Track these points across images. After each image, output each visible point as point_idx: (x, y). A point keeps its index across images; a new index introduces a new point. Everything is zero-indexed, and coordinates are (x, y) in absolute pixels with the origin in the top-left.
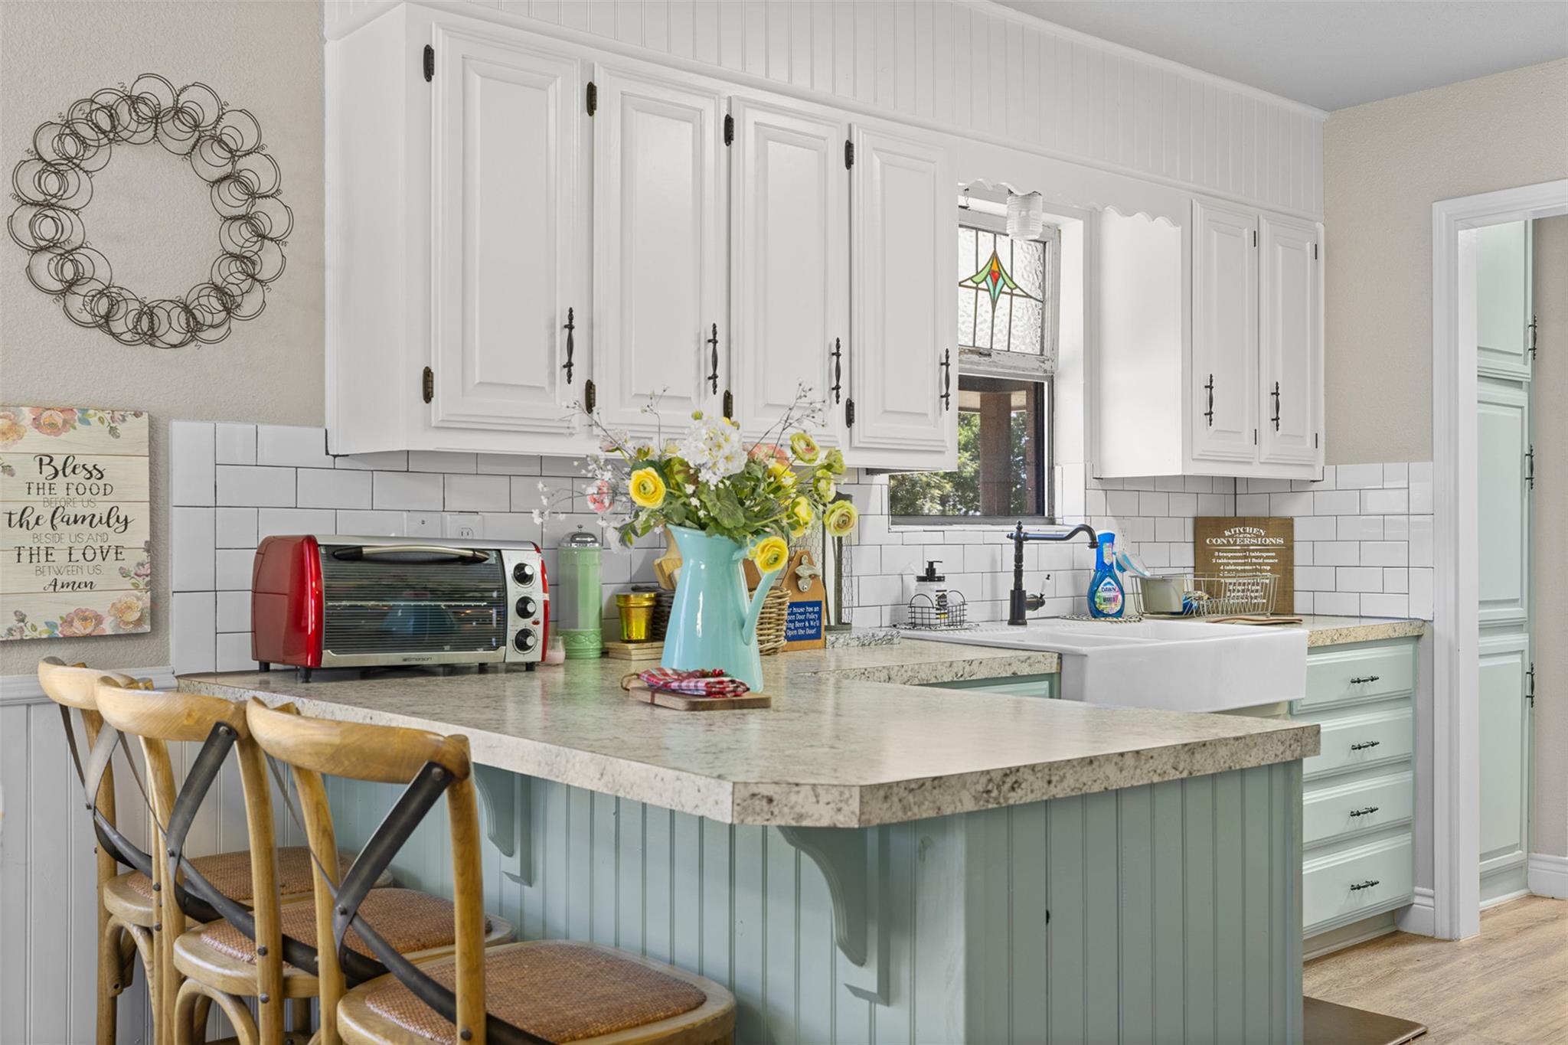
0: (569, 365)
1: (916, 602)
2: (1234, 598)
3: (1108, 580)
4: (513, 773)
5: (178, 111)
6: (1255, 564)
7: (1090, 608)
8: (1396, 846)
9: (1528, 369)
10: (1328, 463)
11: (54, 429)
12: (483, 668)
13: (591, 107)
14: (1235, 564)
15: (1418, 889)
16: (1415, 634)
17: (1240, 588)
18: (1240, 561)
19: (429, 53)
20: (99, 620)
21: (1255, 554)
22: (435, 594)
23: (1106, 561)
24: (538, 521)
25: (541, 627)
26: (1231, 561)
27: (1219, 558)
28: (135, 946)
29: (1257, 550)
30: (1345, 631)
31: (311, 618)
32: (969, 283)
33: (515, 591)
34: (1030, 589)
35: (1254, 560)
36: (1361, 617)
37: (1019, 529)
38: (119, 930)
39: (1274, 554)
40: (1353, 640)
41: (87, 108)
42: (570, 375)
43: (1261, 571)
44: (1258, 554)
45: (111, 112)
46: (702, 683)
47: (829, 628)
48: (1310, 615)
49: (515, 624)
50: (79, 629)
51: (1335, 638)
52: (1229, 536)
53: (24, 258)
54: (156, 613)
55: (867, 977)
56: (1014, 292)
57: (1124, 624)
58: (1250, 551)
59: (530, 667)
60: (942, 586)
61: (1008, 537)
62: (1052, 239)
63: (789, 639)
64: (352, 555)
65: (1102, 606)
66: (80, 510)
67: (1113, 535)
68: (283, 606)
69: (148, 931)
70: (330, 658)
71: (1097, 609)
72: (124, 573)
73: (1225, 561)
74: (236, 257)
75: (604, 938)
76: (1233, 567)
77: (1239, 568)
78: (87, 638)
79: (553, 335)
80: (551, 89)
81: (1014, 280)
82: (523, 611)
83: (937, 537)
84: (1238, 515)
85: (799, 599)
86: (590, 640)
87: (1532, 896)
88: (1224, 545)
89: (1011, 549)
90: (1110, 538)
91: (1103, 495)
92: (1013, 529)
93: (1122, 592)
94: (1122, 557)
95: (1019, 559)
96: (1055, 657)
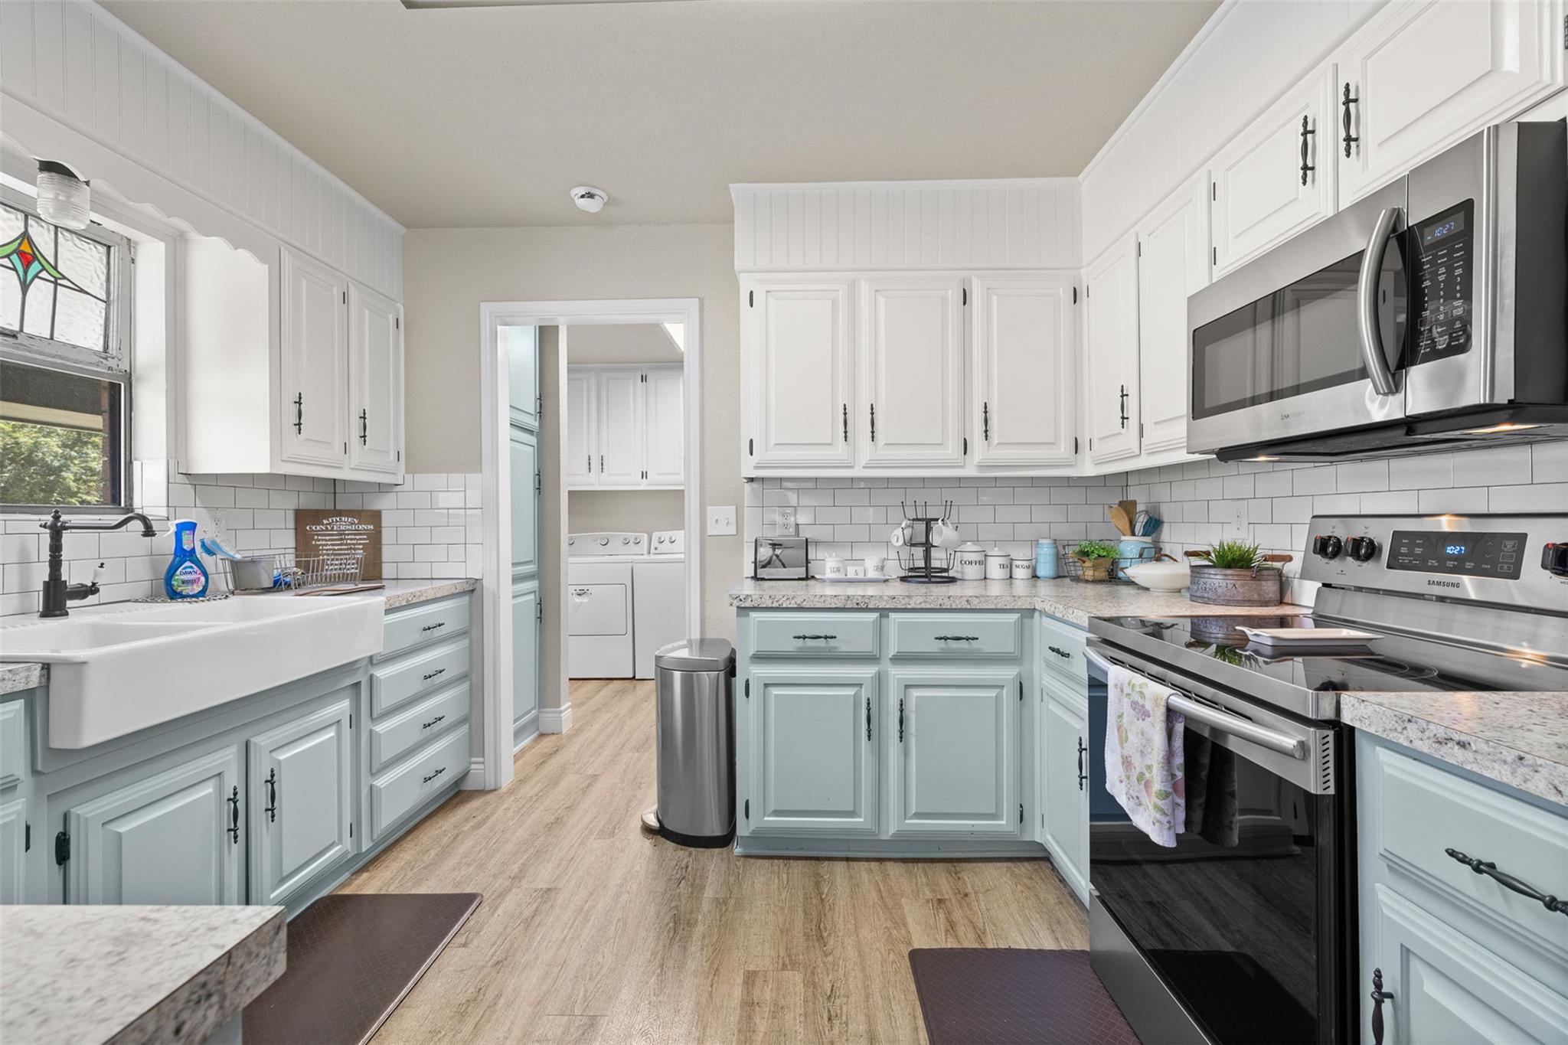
2: (331, 569)
3: (188, 564)
6: (350, 544)
7: (167, 591)
8: (457, 737)
9: (537, 424)
10: (407, 472)
14: (332, 545)
15: (473, 759)
16: (471, 589)
17: (337, 562)
18: (337, 542)
21: (350, 537)
23: (185, 547)
26: (329, 543)
27: (318, 540)
29: (351, 534)
30: (419, 593)
34: (73, 576)
35: (349, 542)
36: (432, 579)
37: (57, 518)
39: (365, 537)
40: (424, 599)
43: (355, 549)
44: (353, 537)
48: (395, 579)
51: (410, 599)
52: (327, 524)
56: (59, 281)
57: (207, 603)
58: (345, 534)
61: (41, 526)
62: (119, 245)
65: (180, 589)
67: (196, 524)
71: (174, 590)
73: (324, 542)
76: (331, 547)
77: (336, 548)
81: (59, 269)
84: (337, 508)
87: (542, 735)
88: (322, 530)
89: (46, 539)
90: (192, 527)
91: (190, 488)
92: (48, 518)
93: (205, 574)
94: (208, 542)
95: (56, 548)
96: (36, 671)
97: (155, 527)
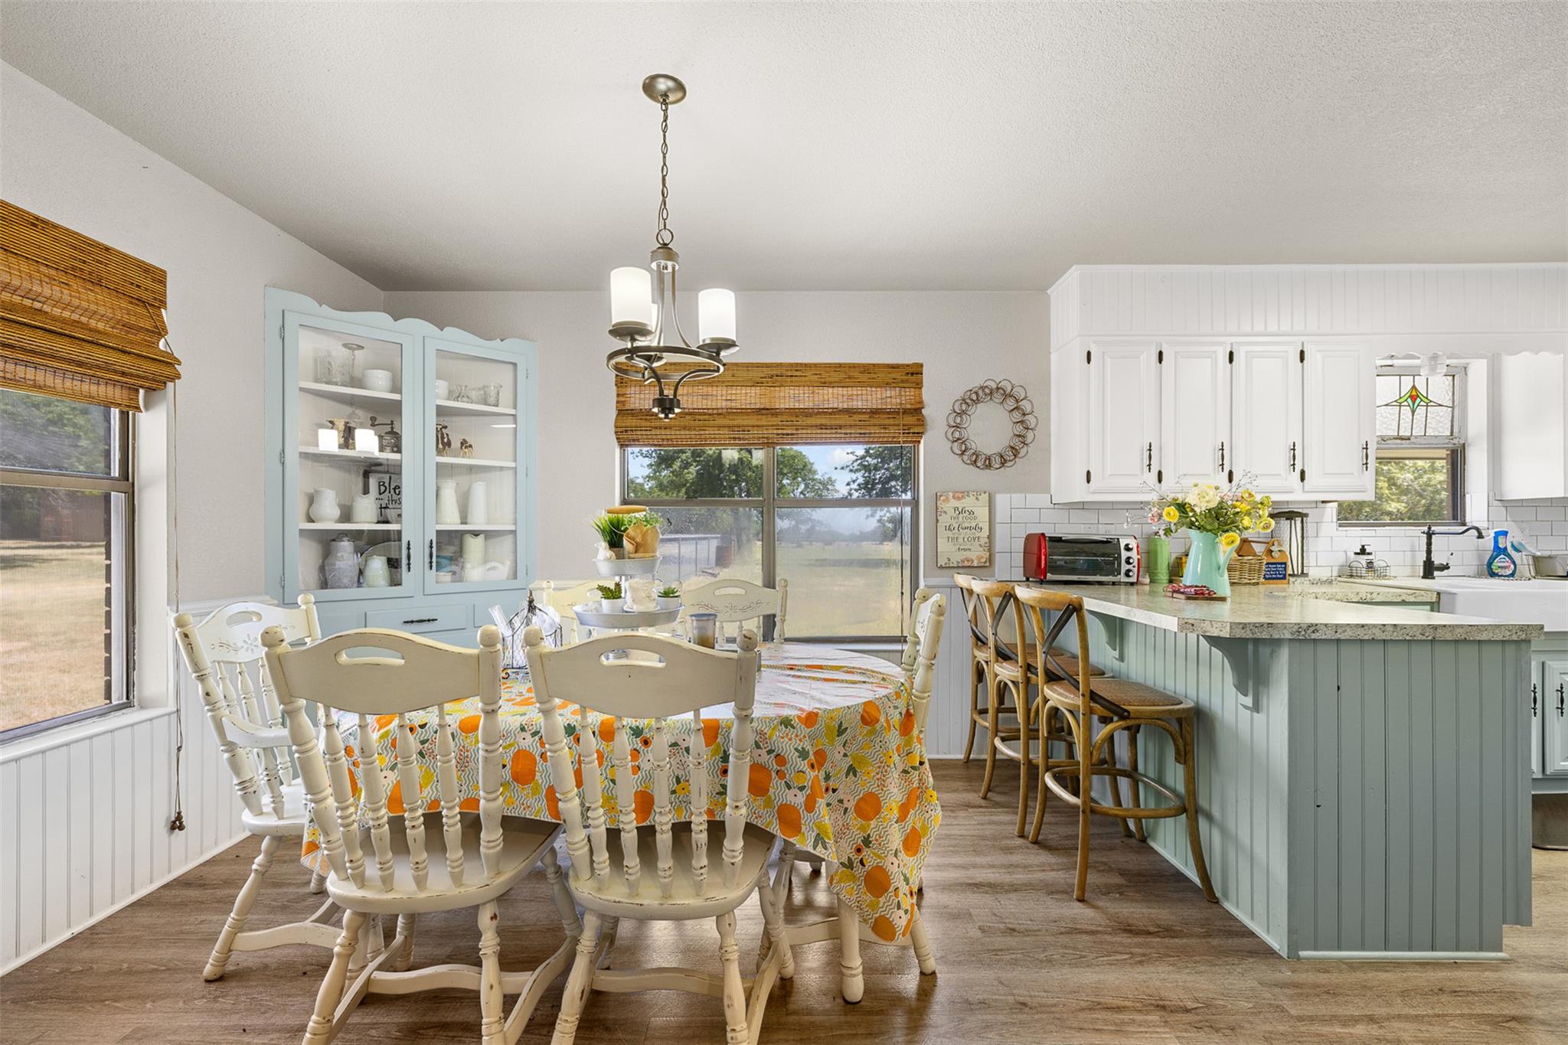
0: (1150, 465)
1: (1353, 564)
3: (1502, 556)
4: (1115, 617)
5: (998, 388)
7: (1489, 572)
11: (959, 499)
12: (1114, 584)
13: (1160, 360)
19: (1089, 354)
20: (973, 561)
22: (1095, 555)
23: (1500, 546)
24: (1126, 527)
25: (1136, 568)
28: (983, 669)
31: (1043, 562)
32: (1395, 403)
33: (1124, 554)
34: (1437, 559)
37: (1429, 528)
38: (978, 662)
41: (969, 393)
42: (1150, 469)
45: (976, 393)
46: (1193, 590)
47: (1293, 575)
49: (1124, 567)
50: (966, 564)
53: (950, 444)
54: (991, 559)
55: (1248, 701)
56: (1429, 404)
57: (1516, 582)
59: (1132, 584)
60: (1370, 557)
61: (1422, 532)
62: (1460, 372)
63: (1265, 578)
64: (1059, 540)
65: (1497, 571)
66: (967, 525)
67: (1508, 532)
68: (1035, 558)
69: (987, 662)
70: (1049, 576)
71: (1493, 572)
72: (980, 546)
74: (1019, 436)
75: (1150, 683)
78: (969, 567)
79: (1142, 454)
80: (1142, 358)
81: (1429, 398)
82: (1128, 562)
83: (1373, 533)
85: (1273, 561)
86: (1163, 575)
89: (1424, 538)
90: (1505, 533)
91: (1504, 509)
92: (1426, 529)
93: (1514, 563)
94: (1515, 544)
95: (1429, 544)
96: (1435, 594)
97: (1484, 533)
